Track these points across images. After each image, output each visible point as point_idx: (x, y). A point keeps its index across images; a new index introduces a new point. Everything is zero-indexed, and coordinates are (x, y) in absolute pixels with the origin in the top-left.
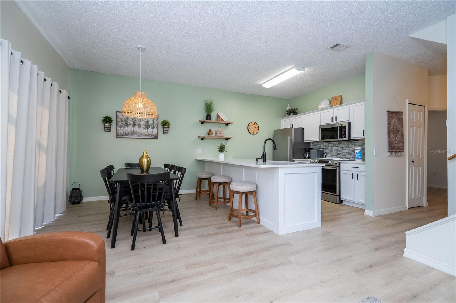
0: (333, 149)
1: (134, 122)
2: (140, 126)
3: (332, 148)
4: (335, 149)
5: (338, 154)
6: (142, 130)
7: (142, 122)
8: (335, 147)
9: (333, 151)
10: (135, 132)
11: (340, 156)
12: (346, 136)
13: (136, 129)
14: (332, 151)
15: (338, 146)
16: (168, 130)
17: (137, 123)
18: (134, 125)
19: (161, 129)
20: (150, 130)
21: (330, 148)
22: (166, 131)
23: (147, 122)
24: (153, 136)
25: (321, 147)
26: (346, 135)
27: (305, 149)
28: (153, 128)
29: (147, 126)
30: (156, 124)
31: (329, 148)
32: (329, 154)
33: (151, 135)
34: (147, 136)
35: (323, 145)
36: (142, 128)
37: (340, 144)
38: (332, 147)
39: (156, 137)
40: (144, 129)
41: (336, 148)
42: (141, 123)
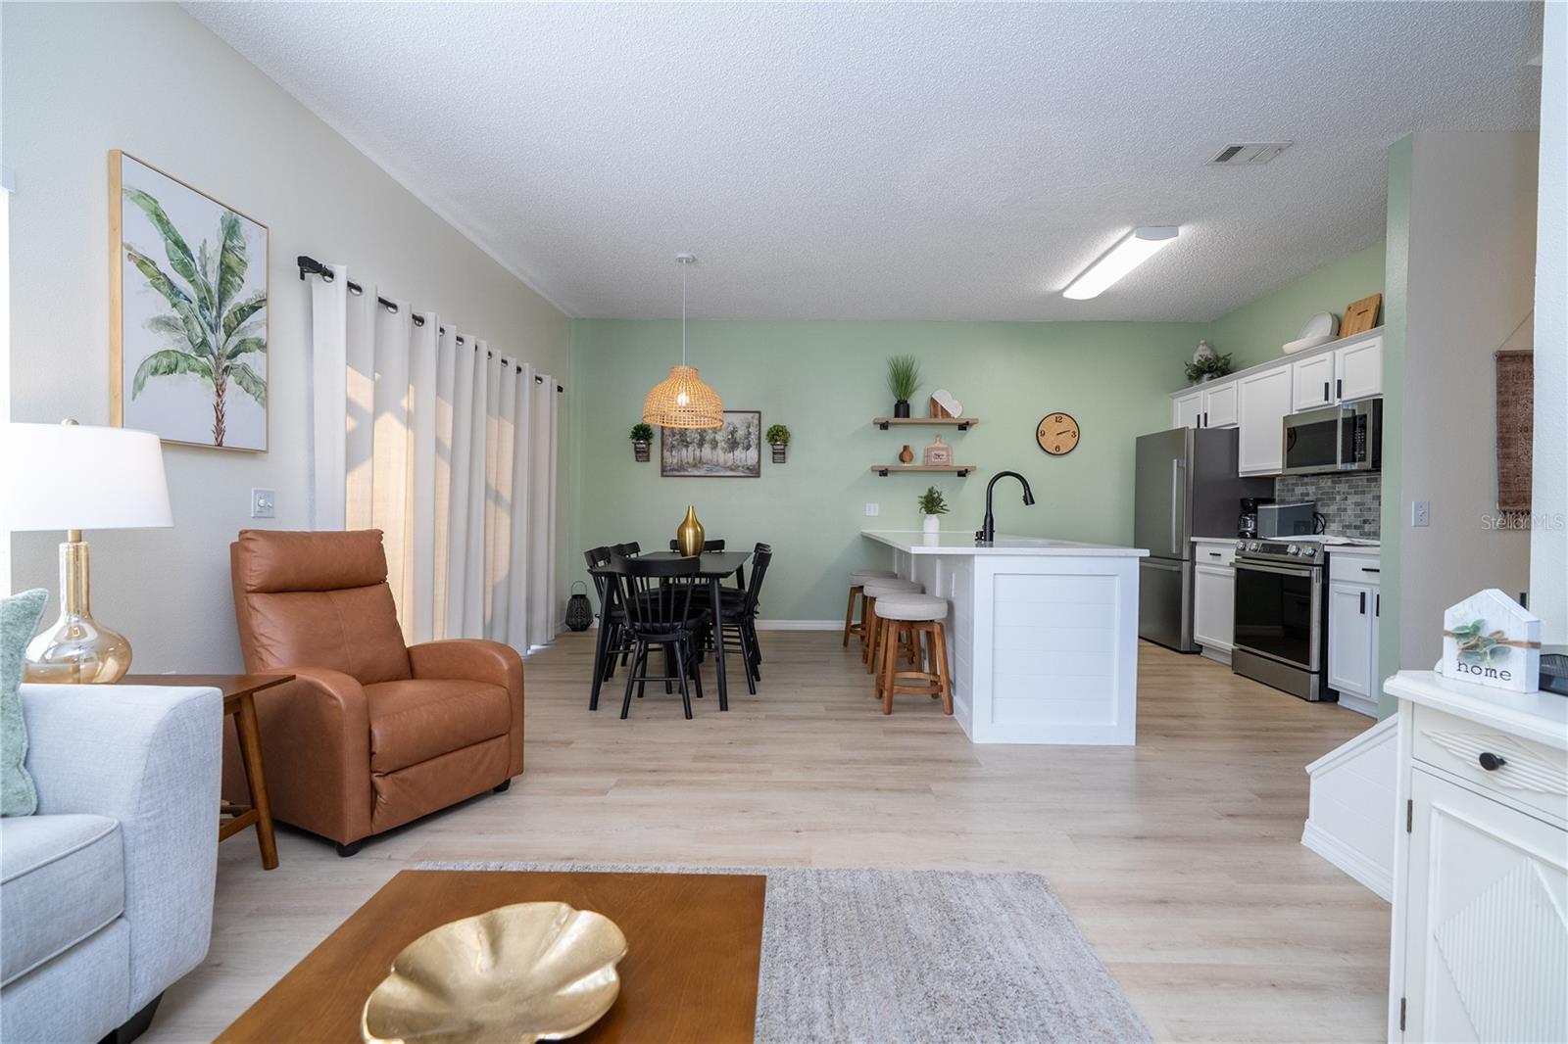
0: (1349, 502)
1: (701, 435)
2: (714, 444)
3: (1346, 499)
4: (1357, 504)
5: (1365, 522)
6: (721, 456)
7: (720, 433)
8: (1356, 493)
9: (1349, 512)
10: (704, 460)
11: (1372, 530)
12: (1365, 455)
13: (707, 451)
14: (1345, 510)
15: (1363, 492)
16: (784, 453)
17: (707, 438)
18: (701, 444)
19: (766, 447)
20: (739, 453)
21: (1338, 497)
22: (780, 456)
23: (732, 433)
24: (748, 468)
25: (1308, 495)
26: (1365, 451)
27: (1243, 501)
28: (748, 449)
29: (733, 445)
30: (753, 438)
31: (1335, 499)
32: (1334, 522)
33: (743, 467)
34: (732, 470)
35: (1316, 489)
36: (719, 451)
37: (1373, 484)
38: (1344, 493)
39: (755, 472)
40: (725, 450)
41: (1358, 498)
42: (719, 437)
